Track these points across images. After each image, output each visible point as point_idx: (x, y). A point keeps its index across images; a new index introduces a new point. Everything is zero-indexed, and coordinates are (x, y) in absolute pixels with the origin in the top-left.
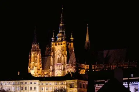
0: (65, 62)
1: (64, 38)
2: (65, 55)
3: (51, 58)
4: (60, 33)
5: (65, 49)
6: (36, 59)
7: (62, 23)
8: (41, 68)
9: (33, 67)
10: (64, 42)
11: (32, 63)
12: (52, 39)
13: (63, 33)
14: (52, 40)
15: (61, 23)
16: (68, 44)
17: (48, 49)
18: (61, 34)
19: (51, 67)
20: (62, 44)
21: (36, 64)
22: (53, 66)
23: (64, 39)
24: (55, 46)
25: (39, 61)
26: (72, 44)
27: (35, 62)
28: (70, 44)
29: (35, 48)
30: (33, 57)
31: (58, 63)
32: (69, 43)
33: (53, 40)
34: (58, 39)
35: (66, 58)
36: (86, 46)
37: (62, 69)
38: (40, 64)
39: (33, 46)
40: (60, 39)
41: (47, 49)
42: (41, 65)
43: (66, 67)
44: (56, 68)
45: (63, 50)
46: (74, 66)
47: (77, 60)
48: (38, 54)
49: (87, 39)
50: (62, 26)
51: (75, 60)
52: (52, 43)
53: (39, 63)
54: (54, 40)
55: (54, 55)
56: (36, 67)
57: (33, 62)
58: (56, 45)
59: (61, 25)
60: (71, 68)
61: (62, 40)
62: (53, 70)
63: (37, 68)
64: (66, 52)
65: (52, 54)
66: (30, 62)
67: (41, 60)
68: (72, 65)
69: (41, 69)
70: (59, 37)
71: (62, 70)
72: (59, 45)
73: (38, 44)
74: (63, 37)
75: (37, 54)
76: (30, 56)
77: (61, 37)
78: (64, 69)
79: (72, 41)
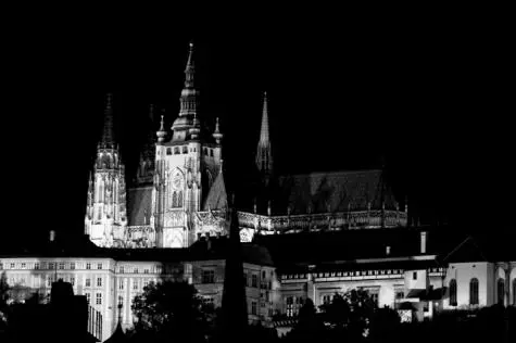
0: (193, 206)
1: (194, 133)
2: (194, 184)
3: (154, 191)
4: (183, 117)
5: (196, 165)
6: (108, 193)
7: (190, 88)
8: (123, 219)
9: (100, 218)
10: (192, 145)
11: (97, 205)
12: (158, 133)
13: (189, 118)
14: (157, 138)
15: (187, 86)
16: (206, 150)
18: (184, 121)
19: (152, 219)
20: (186, 152)
21: (109, 208)
22: (158, 216)
23: (193, 136)
24: (167, 157)
25: (120, 199)
26: (217, 151)
27: (105, 203)
28: (212, 151)
29: (107, 160)
30: (101, 187)
31: (174, 207)
32: (209, 149)
33: (160, 139)
34: (177, 135)
35: (197, 192)
36: (259, 160)
37: (186, 225)
38: (121, 210)
39: (101, 154)
40: (183, 134)
41: (144, 163)
42: (124, 213)
43: (196, 220)
44: (167, 221)
45: (190, 170)
46: (220, 219)
47: (229, 199)
48: (117, 180)
49: (264, 138)
50: (189, 96)
51: (223, 201)
52: (158, 148)
53: (117, 207)
54: (164, 136)
55: (162, 181)
56: (108, 217)
57: (100, 202)
58: (169, 153)
59: (185, 93)
60: (212, 223)
61: (188, 138)
62: (159, 228)
63: (112, 219)
64: (200, 174)
65: (156, 180)
66: (90, 201)
67: (124, 195)
68: (215, 215)
69: (126, 222)
70: (178, 130)
71: (184, 229)
72: (177, 153)
73: (115, 148)
74: (191, 130)
75: (114, 179)
76: (90, 183)
77: (186, 129)
78: (191, 225)
79: (218, 141)
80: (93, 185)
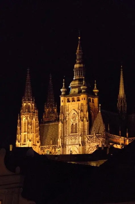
0: (84, 132)
1: (84, 89)
2: (85, 119)
3: (60, 124)
4: (76, 80)
5: (85, 108)
6: (30, 127)
7: (79, 63)
8: (38, 142)
9: (25, 141)
10: (82, 96)
11: (23, 134)
12: (62, 90)
13: (80, 80)
14: (61, 92)
15: (78, 62)
17: (49, 111)
18: (77, 82)
19: (60, 141)
20: (79, 100)
21: (31, 136)
22: (63, 138)
23: (83, 91)
24: (67, 104)
25: (36, 130)
26: (96, 100)
27: (28, 133)
28: (93, 100)
29: (28, 107)
30: (25, 123)
31: (72, 133)
32: (91, 98)
33: (63, 93)
34: (72, 91)
35: (86, 123)
36: (119, 105)
37: (81, 143)
38: (37, 137)
39: (25, 104)
40: (77, 90)
41: (47, 110)
43: (86, 140)
44: (68, 141)
45: (82, 111)
46: (101, 139)
47: (106, 127)
48: (34, 119)
49: (121, 92)
50: (79, 68)
51: (103, 128)
52: (62, 98)
53: (35, 135)
54: (65, 92)
55: (65, 118)
56: (30, 141)
57: (25, 132)
58: (69, 101)
59: (76, 66)
60: (96, 141)
61: (80, 92)
62: (64, 145)
63: (32, 142)
64: (88, 113)
65: (61, 117)
66: (19, 131)
67: (38, 128)
68: (98, 137)
69: (39, 144)
70: (73, 87)
71: (80, 145)
72: (73, 101)
73: (33, 101)
74: (81, 87)
75: (32, 119)
76: (19, 121)
77: (78, 87)
78: (83, 143)
79: (96, 94)
80: (20, 122)
